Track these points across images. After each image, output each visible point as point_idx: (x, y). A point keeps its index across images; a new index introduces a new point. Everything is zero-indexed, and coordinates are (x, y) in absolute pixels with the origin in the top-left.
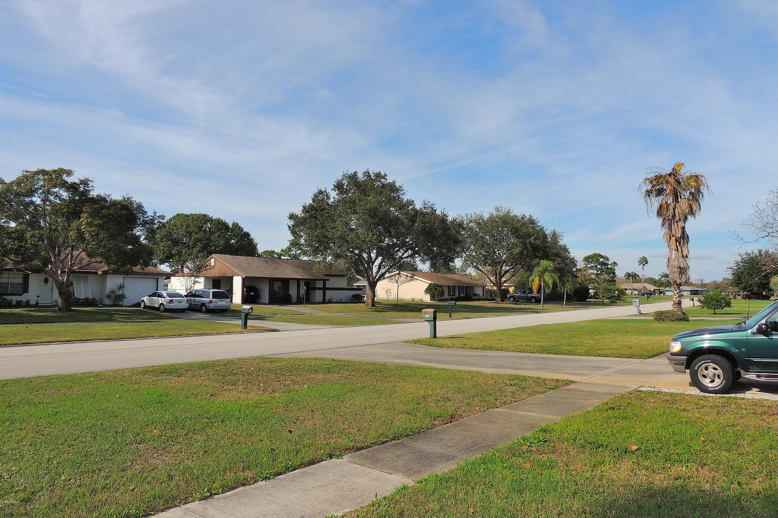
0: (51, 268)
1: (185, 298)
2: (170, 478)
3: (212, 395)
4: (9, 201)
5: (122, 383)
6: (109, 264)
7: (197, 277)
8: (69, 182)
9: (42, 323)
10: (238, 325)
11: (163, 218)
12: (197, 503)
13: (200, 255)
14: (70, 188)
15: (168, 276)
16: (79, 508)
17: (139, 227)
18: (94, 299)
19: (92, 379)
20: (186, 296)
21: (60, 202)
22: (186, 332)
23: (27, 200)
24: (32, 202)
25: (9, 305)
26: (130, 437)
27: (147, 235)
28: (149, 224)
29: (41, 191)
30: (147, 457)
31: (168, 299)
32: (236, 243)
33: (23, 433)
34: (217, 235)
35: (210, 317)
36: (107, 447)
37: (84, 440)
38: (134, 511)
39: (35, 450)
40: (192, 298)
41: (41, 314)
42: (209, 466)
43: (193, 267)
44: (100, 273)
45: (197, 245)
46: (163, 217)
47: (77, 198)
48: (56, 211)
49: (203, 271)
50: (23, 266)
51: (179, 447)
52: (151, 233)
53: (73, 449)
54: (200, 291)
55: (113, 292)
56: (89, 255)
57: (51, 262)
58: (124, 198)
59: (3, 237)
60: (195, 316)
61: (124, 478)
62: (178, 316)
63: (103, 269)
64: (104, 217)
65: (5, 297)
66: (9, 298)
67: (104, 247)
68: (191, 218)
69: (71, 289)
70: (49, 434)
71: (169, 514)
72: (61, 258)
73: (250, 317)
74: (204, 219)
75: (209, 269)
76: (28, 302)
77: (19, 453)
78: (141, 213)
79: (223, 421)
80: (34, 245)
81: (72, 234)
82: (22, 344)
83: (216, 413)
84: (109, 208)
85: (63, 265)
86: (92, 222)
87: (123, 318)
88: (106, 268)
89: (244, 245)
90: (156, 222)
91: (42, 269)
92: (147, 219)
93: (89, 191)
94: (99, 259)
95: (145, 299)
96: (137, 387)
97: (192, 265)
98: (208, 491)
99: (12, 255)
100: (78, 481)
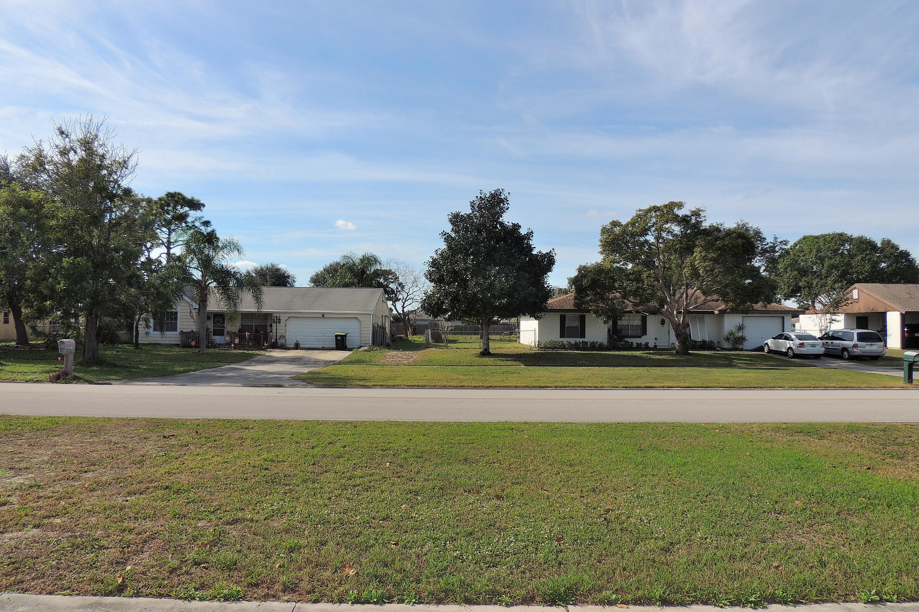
0: (667, 308)
1: (820, 341)
2: (823, 564)
3: (869, 468)
4: (626, 243)
5: (751, 440)
6: (726, 302)
7: (834, 314)
8: (681, 216)
9: (661, 366)
10: (898, 378)
11: (786, 244)
12: (861, 605)
13: (836, 286)
14: (682, 221)
15: (795, 314)
16: (718, 573)
17: (758, 257)
18: (711, 341)
19: (717, 431)
20: (821, 338)
21: (672, 238)
22: (824, 384)
23: (642, 239)
24: (646, 241)
25: (630, 348)
26: (767, 504)
27: (767, 266)
28: (768, 252)
29: (653, 229)
30: (790, 532)
31: (798, 342)
32: (888, 267)
33: (656, 480)
34: (859, 258)
35: (855, 366)
36: (742, 510)
37: (716, 498)
38: (781, 592)
39: (669, 499)
40: (830, 342)
41: (660, 357)
42: (875, 562)
43: (828, 301)
44: (716, 312)
45: (832, 273)
46: (786, 242)
47: (689, 231)
48: (670, 248)
49: (842, 307)
50: (641, 307)
51: (829, 527)
52: (772, 263)
53: (706, 506)
54: (839, 331)
55: (731, 334)
56: (704, 293)
57: (667, 302)
58: (739, 225)
59: (623, 279)
60: (835, 363)
61: (765, 551)
62: (811, 364)
63: (720, 308)
64: (719, 249)
65: (626, 339)
66: (630, 340)
67: (720, 283)
68: (822, 239)
69: (687, 331)
70: (680, 485)
71: (824, 609)
72: (677, 298)
73: (916, 367)
74: (840, 240)
75: (851, 303)
76: (647, 344)
77: (655, 499)
78: (759, 240)
79: (889, 506)
80: (651, 286)
81: (686, 271)
82: (645, 387)
83: (877, 492)
84: (723, 238)
85: (678, 305)
86: (706, 256)
87: (744, 363)
88: (723, 307)
89: (901, 269)
90: (777, 249)
91: (659, 310)
92: (766, 247)
93: (701, 222)
94: (715, 297)
95: (770, 341)
96: (768, 445)
97: (827, 300)
98: (877, 594)
99: (632, 297)
100: (714, 542)
